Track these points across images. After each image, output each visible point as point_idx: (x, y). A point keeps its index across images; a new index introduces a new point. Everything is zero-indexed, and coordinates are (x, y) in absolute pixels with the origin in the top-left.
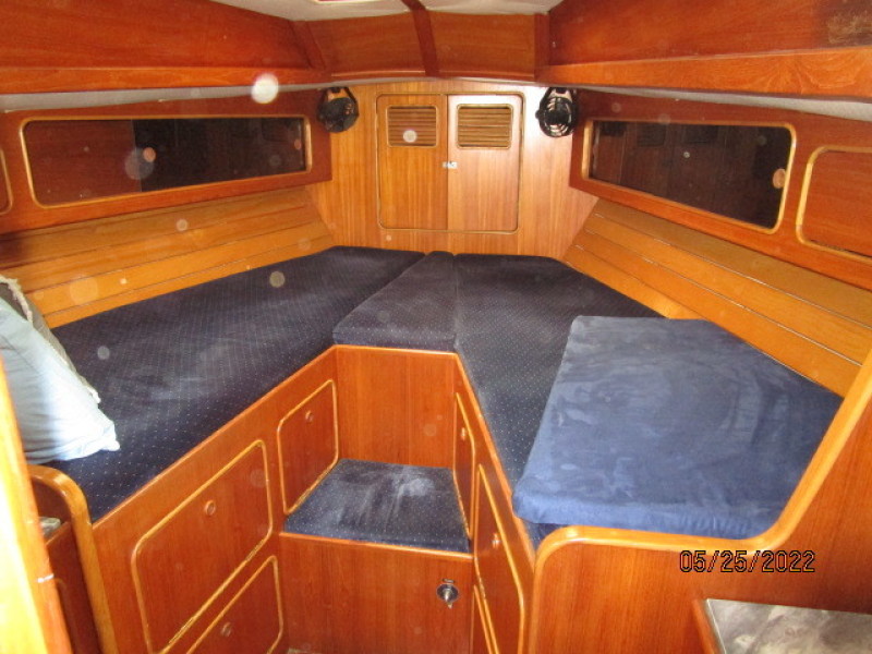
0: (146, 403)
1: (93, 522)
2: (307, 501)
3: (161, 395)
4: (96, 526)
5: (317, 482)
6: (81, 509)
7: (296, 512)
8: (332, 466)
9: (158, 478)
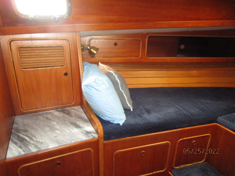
0: (140, 116)
1: (104, 140)
2: (183, 168)
3: (146, 116)
4: (105, 142)
5: (191, 164)
6: (101, 136)
7: (177, 169)
8: (200, 162)
9: (128, 138)
